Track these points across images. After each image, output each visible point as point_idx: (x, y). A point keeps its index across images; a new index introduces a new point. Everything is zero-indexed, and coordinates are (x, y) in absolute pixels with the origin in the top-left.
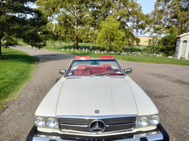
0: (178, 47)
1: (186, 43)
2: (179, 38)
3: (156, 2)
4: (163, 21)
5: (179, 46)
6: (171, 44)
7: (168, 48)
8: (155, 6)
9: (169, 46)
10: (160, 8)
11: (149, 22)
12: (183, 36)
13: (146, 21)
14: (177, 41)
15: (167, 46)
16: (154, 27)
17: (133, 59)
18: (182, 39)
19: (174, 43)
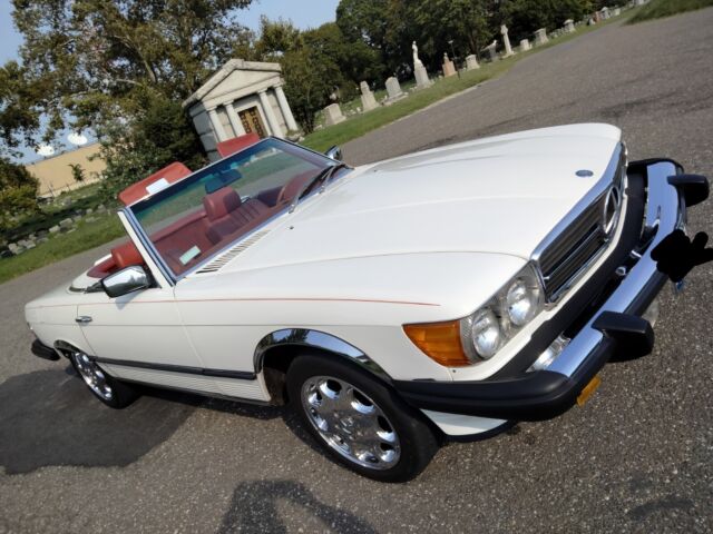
0: (209, 135)
1: (226, 113)
2: (198, 102)
3: (13, 8)
4: (87, 76)
5: (211, 131)
6: (182, 134)
7: (181, 151)
8: (20, 26)
9: (179, 143)
10: (45, 29)
11: (34, 92)
12: (205, 92)
13: (23, 93)
14: (192, 118)
15: (171, 146)
16: (70, 107)
17: (104, 235)
18: (210, 104)
19: (186, 128)
